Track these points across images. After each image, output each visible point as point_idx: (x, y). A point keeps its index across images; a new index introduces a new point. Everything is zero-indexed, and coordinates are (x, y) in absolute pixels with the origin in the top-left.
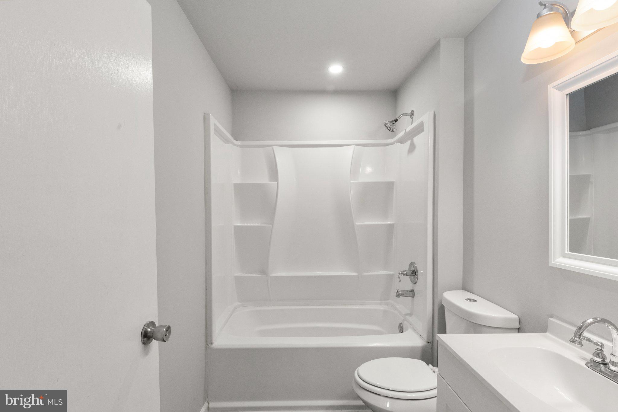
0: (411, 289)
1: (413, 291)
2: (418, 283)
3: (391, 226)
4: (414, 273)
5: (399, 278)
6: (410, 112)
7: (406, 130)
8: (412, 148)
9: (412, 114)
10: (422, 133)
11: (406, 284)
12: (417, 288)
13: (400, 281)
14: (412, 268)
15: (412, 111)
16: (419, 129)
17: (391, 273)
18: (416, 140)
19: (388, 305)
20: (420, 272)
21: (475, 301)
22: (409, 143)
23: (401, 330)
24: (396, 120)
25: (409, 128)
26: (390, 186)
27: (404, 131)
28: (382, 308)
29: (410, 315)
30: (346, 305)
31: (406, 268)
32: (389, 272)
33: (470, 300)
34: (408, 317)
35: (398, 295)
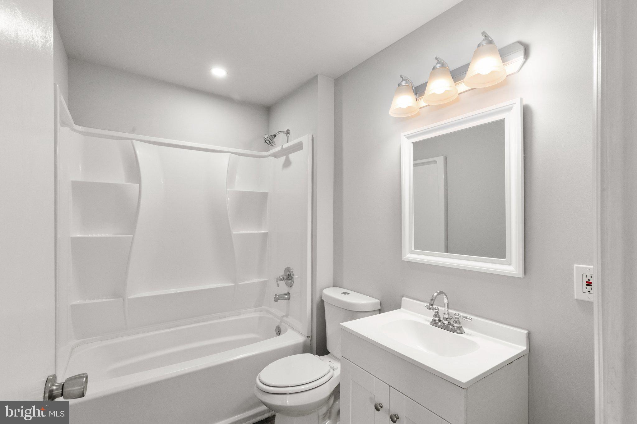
0: (286, 292)
1: (288, 294)
2: (294, 285)
3: (265, 235)
4: (289, 277)
5: (278, 283)
6: (285, 130)
7: (282, 146)
8: (287, 164)
9: (288, 133)
10: (302, 150)
11: (283, 288)
12: (292, 291)
13: (278, 286)
14: (288, 273)
15: (288, 130)
16: (299, 147)
17: (265, 279)
18: (292, 156)
19: (261, 311)
20: (296, 277)
21: (348, 294)
22: (284, 158)
23: (279, 332)
24: (275, 136)
25: (286, 146)
26: (265, 196)
27: (281, 147)
28: (257, 315)
29: (287, 316)
30: (221, 318)
31: (281, 273)
32: (263, 279)
33: (344, 293)
34: (285, 318)
35: (276, 300)
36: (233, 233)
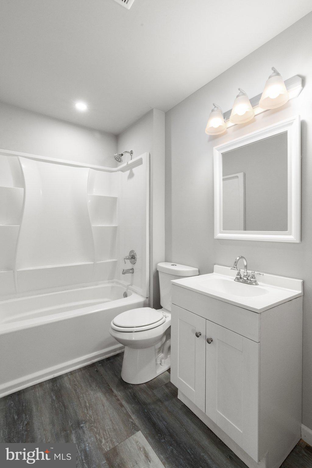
0: (131, 268)
1: (133, 269)
2: (136, 263)
3: (115, 228)
4: (133, 257)
5: (125, 261)
6: (130, 151)
7: (128, 162)
8: (131, 175)
9: (132, 153)
10: (142, 165)
11: (129, 265)
12: (136, 267)
13: (125, 263)
14: (133, 254)
15: (132, 151)
16: (139, 162)
17: (116, 260)
18: (135, 170)
19: (113, 283)
20: (138, 257)
21: (176, 265)
22: (128, 172)
23: (125, 295)
24: (122, 155)
25: (130, 162)
26: (115, 200)
27: (126, 163)
28: (110, 285)
29: (131, 285)
30: (84, 287)
31: (127, 254)
32: (114, 260)
33: (173, 265)
34: (130, 287)
35: (124, 273)
36: (93, 226)
